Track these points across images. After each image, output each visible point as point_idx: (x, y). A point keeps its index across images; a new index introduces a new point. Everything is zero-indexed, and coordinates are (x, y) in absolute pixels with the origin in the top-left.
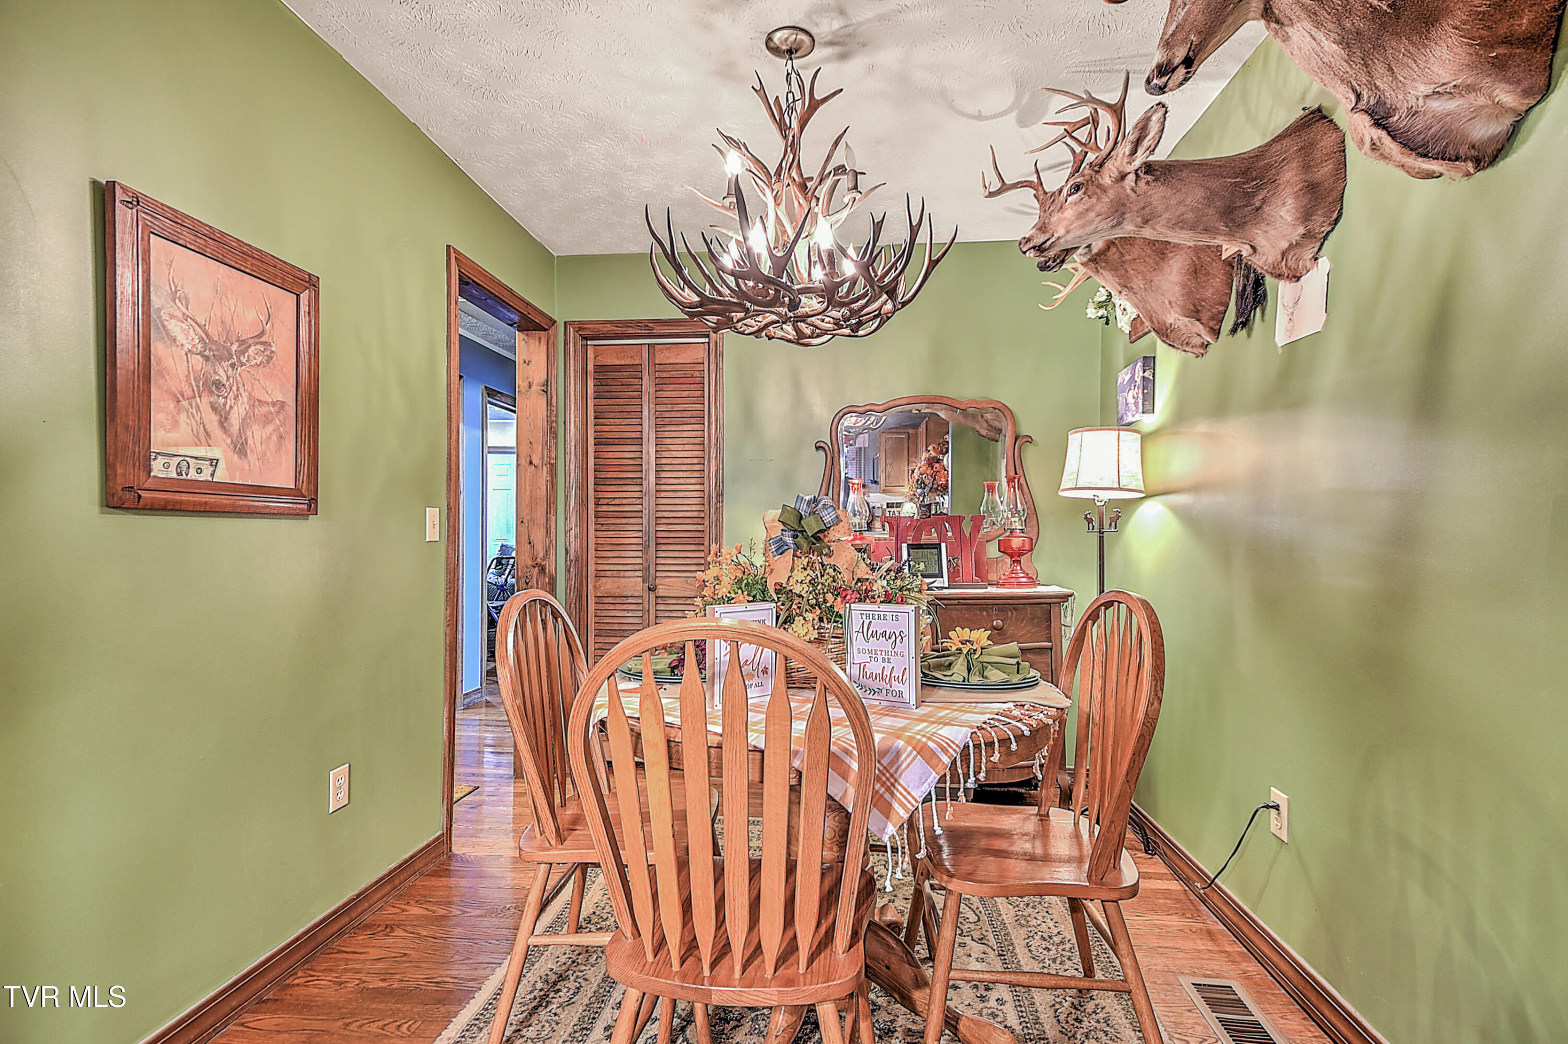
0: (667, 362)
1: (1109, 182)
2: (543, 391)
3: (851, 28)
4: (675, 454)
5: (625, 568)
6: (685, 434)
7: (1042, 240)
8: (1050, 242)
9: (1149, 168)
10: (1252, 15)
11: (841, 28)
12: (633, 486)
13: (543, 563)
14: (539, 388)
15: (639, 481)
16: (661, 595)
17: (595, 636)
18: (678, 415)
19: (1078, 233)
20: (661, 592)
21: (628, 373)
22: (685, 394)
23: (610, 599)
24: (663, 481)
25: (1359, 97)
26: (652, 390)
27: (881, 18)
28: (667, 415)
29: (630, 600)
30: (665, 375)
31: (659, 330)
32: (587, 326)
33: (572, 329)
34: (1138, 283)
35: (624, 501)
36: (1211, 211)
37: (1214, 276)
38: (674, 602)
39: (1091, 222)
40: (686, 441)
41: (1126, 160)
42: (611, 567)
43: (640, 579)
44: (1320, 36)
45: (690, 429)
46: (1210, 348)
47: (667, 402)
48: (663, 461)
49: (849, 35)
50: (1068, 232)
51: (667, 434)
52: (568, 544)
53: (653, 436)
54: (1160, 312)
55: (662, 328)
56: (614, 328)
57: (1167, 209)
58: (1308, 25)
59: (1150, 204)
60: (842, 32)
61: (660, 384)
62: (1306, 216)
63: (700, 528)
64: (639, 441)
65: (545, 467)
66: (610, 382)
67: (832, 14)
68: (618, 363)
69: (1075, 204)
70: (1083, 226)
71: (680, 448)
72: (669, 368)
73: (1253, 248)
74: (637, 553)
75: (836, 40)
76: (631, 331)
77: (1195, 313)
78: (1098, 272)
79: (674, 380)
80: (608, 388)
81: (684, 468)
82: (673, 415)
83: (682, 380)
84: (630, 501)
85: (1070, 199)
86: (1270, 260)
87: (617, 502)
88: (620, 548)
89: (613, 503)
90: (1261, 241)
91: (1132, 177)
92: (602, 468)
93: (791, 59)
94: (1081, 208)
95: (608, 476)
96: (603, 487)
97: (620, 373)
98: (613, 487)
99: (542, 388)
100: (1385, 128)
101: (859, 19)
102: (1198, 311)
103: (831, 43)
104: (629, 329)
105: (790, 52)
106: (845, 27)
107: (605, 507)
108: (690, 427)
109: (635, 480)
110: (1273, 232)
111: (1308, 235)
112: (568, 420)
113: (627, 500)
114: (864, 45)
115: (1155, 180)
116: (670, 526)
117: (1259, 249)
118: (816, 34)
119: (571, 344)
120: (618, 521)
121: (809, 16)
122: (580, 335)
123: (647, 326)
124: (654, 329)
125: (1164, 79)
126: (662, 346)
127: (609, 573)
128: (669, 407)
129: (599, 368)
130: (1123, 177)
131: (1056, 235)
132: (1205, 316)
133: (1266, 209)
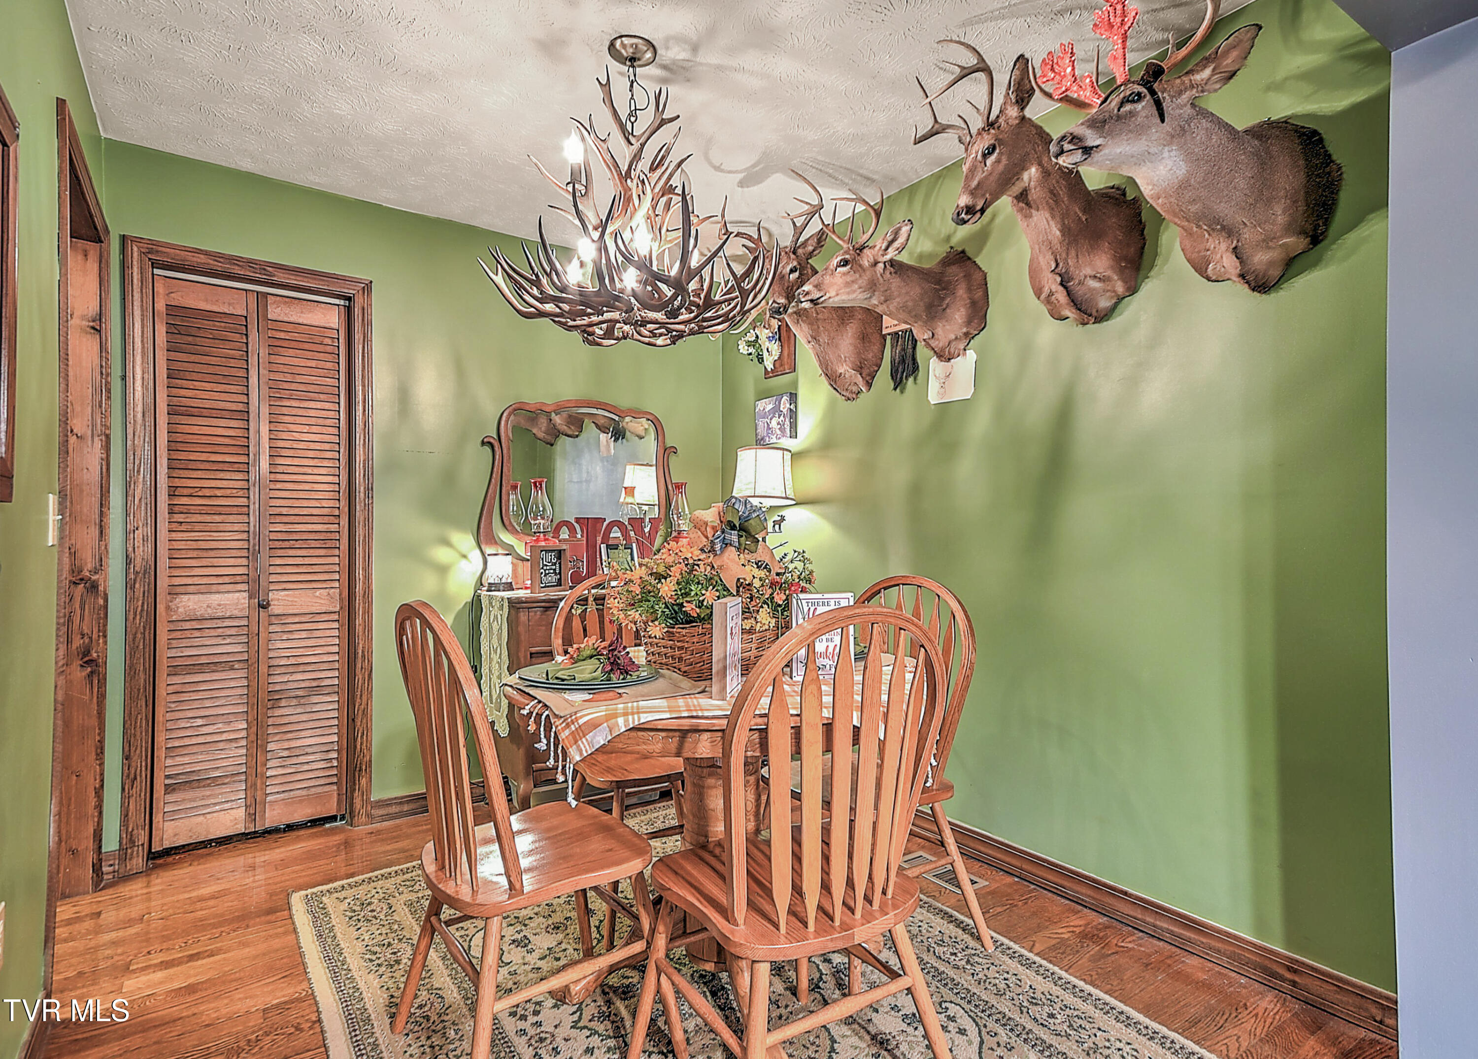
0: (286, 319)
1: (867, 264)
2: (93, 328)
3: (690, 64)
4: (297, 436)
5: (220, 580)
6: (312, 413)
7: (818, 296)
8: (823, 299)
9: (892, 263)
10: (1010, 193)
11: (683, 60)
12: (233, 473)
13: (94, 578)
14: (85, 323)
15: (243, 467)
16: (276, 612)
17: (168, 675)
18: (302, 387)
19: (844, 297)
20: (275, 609)
21: (223, 324)
22: (313, 364)
23: (193, 623)
24: (280, 469)
25: (1057, 265)
26: (264, 352)
27: (719, 67)
28: (286, 386)
29: (227, 623)
30: (282, 335)
31: (281, 277)
32: (160, 249)
33: (135, 249)
34: (824, 338)
35: (219, 493)
36: (922, 304)
37: (874, 344)
38: (297, 620)
39: (854, 291)
40: (313, 421)
41: (881, 252)
42: (196, 580)
43: (246, 595)
44: (1052, 223)
45: (319, 407)
46: (861, 396)
47: (285, 371)
48: (281, 444)
49: (684, 68)
50: (837, 295)
51: (285, 411)
52: (130, 549)
53: (265, 410)
54: (835, 363)
55: (286, 276)
56: (212, 262)
57: (899, 296)
58: (1048, 215)
59: (890, 289)
60: (681, 63)
61: (275, 346)
62: (969, 323)
63: (334, 527)
64: (244, 415)
65: (96, 439)
66: (194, 332)
67: (686, 46)
68: (209, 308)
69: (844, 274)
70: (848, 293)
71: (306, 429)
72: (290, 327)
73: (933, 335)
74: (240, 560)
75: (671, 67)
76: (237, 270)
77: (859, 369)
78: (798, 322)
79: (296, 345)
80: (190, 339)
81: (311, 454)
82: (294, 386)
83: (306, 346)
84: (228, 492)
85: (839, 269)
86: (941, 345)
87: (207, 492)
88: (212, 554)
89: (200, 494)
90: (939, 331)
91: (881, 265)
92: (180, 446)
93: (633, 67)
94: (849, 278)
95: (192, 458)
96: (181, 472)
97: (211, 323)
98: (200, 472)
99: (91, 324)
100: (1066, 287)
101: (703, 61)
102: (861, 368)
103: (665, 67)
104: (237, 268)
105: (633, 59)
106: (688, 61)
107: (185, 499)
108: (319, 405)
109: (236, 465)
110: (948, 327)
111: (966, 334)
112: (130, 374)
113: (222, 491)
114: (688, 80)
115: (896, 273)
116: (290, 526)
117: (936, 336)
118: (662, 56)
119: (135, 269)
120: (208, 518)
121: (667, 39)
122: (150, 259)
123: (265, 269)
124: (274, 276)
125: (969, 217)
126: (278, 298)
127: (191, 589)
128: (289, 378)
129: (172, 310)
130: (876, 263)
131: (828, 295)
132: (865, 372)
133: (948, 311)
